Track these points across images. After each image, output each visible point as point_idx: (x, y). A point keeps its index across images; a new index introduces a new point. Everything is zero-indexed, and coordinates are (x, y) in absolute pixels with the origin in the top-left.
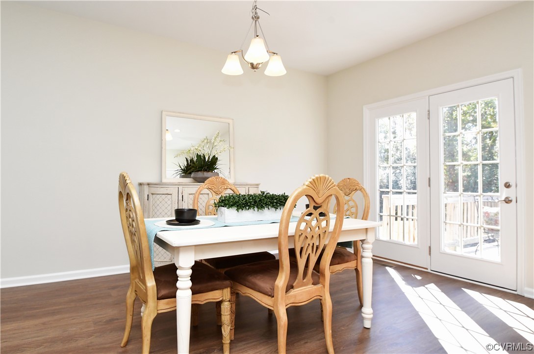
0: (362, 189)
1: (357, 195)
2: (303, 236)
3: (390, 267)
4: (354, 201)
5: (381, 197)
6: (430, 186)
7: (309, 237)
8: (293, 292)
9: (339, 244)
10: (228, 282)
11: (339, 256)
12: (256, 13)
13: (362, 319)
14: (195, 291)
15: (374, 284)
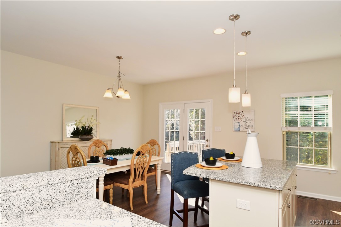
0: (158, 144)
1: (156, 146)
2: (138, 164)
3: (168, 174)
4: (155, 149)
5: (166, 144)
6: (184, 140)
7: (140, 164)
8: (135, 183)
9: (150, 166)
10: (112, 182)
11: (150, 170)
12: (119, 75)
13: (157, 191)
14: (105, 185)
15: (161, 181)
